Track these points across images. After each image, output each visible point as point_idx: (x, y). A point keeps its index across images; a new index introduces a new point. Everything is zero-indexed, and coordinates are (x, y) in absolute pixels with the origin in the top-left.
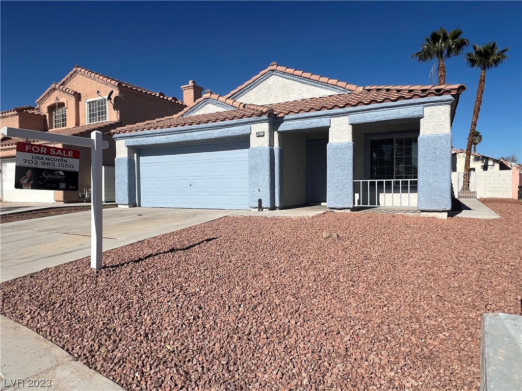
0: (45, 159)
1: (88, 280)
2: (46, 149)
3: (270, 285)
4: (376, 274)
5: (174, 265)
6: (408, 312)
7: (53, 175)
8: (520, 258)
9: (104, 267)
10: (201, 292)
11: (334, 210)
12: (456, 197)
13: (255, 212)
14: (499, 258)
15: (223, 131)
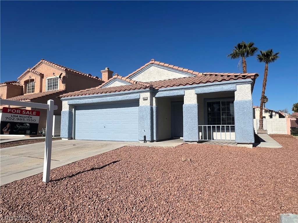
0: (19, 116)
1: (40, 189)
2: (20, 111)
3: (151, 193)
4: (214, 185)
5: (93, 179)
6: (235, 212)
7: (23, 126)
8: (297, 175)
9: (51, 181)
10: (110, 198)
11: (188, 143)
12: (256, 133)
13: (142, 143)
14: (285, 174)
15: (124, 97)
